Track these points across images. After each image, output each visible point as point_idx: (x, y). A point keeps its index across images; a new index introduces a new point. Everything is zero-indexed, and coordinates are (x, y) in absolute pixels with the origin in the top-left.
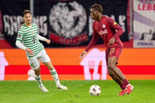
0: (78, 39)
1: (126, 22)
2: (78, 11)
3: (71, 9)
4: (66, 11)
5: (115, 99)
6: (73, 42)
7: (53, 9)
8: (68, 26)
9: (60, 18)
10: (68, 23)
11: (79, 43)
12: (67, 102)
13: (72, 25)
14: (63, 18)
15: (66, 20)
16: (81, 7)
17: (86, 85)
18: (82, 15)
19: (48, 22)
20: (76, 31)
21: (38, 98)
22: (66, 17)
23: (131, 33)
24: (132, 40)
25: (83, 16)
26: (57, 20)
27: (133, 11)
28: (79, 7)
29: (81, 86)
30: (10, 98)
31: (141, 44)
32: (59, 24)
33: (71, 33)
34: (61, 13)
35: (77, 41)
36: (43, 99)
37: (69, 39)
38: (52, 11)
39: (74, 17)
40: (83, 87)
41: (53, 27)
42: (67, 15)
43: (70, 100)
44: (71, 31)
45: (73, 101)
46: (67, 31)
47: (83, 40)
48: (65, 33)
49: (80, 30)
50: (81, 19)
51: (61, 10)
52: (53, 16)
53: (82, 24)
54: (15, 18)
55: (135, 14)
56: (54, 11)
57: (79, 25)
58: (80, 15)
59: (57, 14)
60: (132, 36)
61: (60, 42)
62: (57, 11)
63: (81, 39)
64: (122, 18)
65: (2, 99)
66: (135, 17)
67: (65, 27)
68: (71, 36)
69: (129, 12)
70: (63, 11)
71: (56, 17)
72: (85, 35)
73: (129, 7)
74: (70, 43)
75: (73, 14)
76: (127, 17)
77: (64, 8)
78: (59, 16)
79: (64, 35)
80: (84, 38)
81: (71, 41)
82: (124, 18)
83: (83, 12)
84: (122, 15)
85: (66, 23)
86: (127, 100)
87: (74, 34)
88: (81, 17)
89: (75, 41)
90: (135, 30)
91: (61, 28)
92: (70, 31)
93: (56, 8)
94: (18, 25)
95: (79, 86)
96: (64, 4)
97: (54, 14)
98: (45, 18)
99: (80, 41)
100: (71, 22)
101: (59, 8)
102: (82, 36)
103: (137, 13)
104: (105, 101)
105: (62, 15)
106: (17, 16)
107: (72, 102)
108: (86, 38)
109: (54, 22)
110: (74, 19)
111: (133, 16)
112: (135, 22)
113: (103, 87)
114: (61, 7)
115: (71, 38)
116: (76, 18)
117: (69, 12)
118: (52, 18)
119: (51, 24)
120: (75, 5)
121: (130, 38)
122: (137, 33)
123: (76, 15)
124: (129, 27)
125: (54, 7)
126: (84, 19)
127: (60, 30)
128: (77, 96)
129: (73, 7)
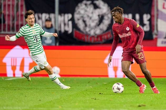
0: (103, 37)
1: (150, 20)
2: (103, 9)
3: (96, 7)
4: (91, 8)
5: (138, 97)
6: (97, 40)
7: (78, 7)
8: (93, 24)
9: (85, 16)
10: (93, 21)
11: (103, 41)
12: (91, 99)
13: (97, 23)
14: (88, 16)
15: (91, 18)
16: (106, 5)
17: (110, 83)
18: (107, 13)
19: (72, 19)
20: (101, 29)
21: (62, 95)
22: (90, 15)
23: (155, 31)
24: (156, 39)
25: (107, 15)
26: (82, 18)
27: (158, 10)
28: (104, 6)
29: (105, 83)
30: (34, 95)
31: (165, 43)
32: (84, 22)
33: (96, 31)
34: (86, 11)
35: (101, 39)
36: (67, 96)
37: (93, 37)
38: (77, 9)
39: (99, 16)
40: (106, 84)
41: (78, 25)
42: (92, 13)
43: (94, 97)
44: (96, 30)
45: (97, 99)
46: (92, 29)
47: (107, 38)
48: (90, 31)
49: (105, 28)
50: (106, 17)
51: (86, 8)
52: (78, 14)
53: (106, 22)
54: (40, 15)
55: (159, 13)
56: (79, 8)
57: (103, 23)
58: (105, 14)
59: (82, 12)
60: (156, 35)
61: (84, 40)
62: (82, 9)
63: (106, 37)
64: (147, 17)
65: (26, 96)
66: (159, 16)
67: (90, 25)
68: (96, 34)
69: (154, 11)
70: (88, 10)
71: (81, 15)
72: (109, 33)
73: (154, 6)
74: (94, 41)
75: (97, 12)
76: (152, 16)
77: (89, 7)
78: (84, 14)
79: (89, 33)
80: (109, 36)
81: (96, 39)
82: (149, 16)
83: (108, 10)
84: (147, 13)
85: (91, 21)
86: (151, 98)
87: (98, 32)
88: (106, 15)
89: (99, 39)
90: (159, 29)
91: (86, 25)
92: (94, 29)
93: (81, 6)
94: (43, 22)
95: (103, 84)
96: (89, 2)
97: (79, 12)
98: (70, 16)
99: (104, 39)
100: (96, 20)
101: (83, 6)
102: (107, 34)
103: (162, 12)
104: (129, 99)
105: (87, 13)
106: (42, 14)
107: (95, 99)
108: (110, 37)
109: (78, 20)
110: (99, 17)
111: (157, 15)
112: (159, 21)
113: (127, 85)
114: (86, 5)
115: (96, 36)
116: (100, 16)
117: (94, 10)
118: (76, 16)
119: (76, 21)
120: (100, 4)
121: (154, 36)
122: (161, 32)
123: (101, 13)
124: (154, 26)
125: (79, 5)
126: (108, 18)
127: (85, 28)
128: (100, 94)
129: (98, 5)
